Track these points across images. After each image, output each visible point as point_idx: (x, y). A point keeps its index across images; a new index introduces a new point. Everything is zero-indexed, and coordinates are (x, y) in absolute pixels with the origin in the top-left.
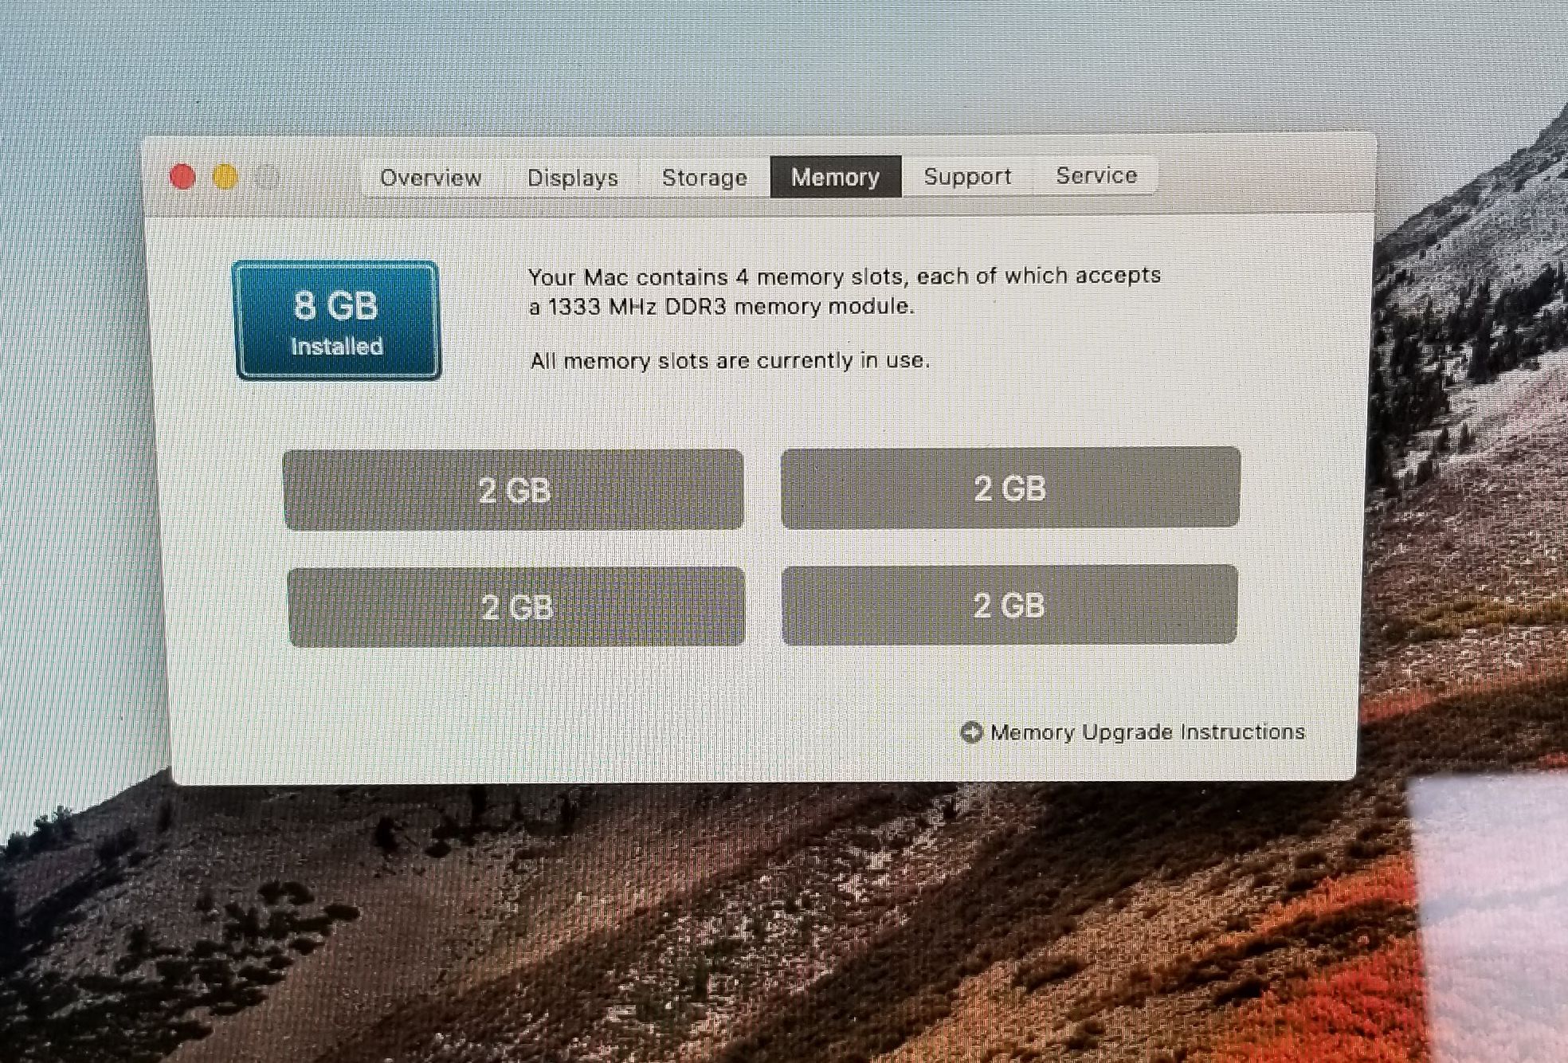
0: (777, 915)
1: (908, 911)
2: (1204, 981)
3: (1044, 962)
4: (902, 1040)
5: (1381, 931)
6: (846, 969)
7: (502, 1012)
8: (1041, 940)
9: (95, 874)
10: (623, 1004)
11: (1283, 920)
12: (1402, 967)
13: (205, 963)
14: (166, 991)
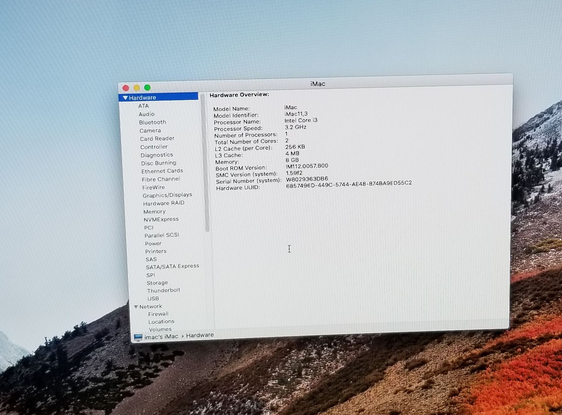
0: (325, 349)
1: (369, 346)
2: (467, 365)
3: (414, 361)
4: (368, 388)
5: (525, 347)
6: (349, 365)
7: (233, 384)
8: (413, 354)
9: (94, 344)
10: (273, 379)
11: (493, 344)
12: (532, 358)
13: (132, 371)
14: (119, 381)
